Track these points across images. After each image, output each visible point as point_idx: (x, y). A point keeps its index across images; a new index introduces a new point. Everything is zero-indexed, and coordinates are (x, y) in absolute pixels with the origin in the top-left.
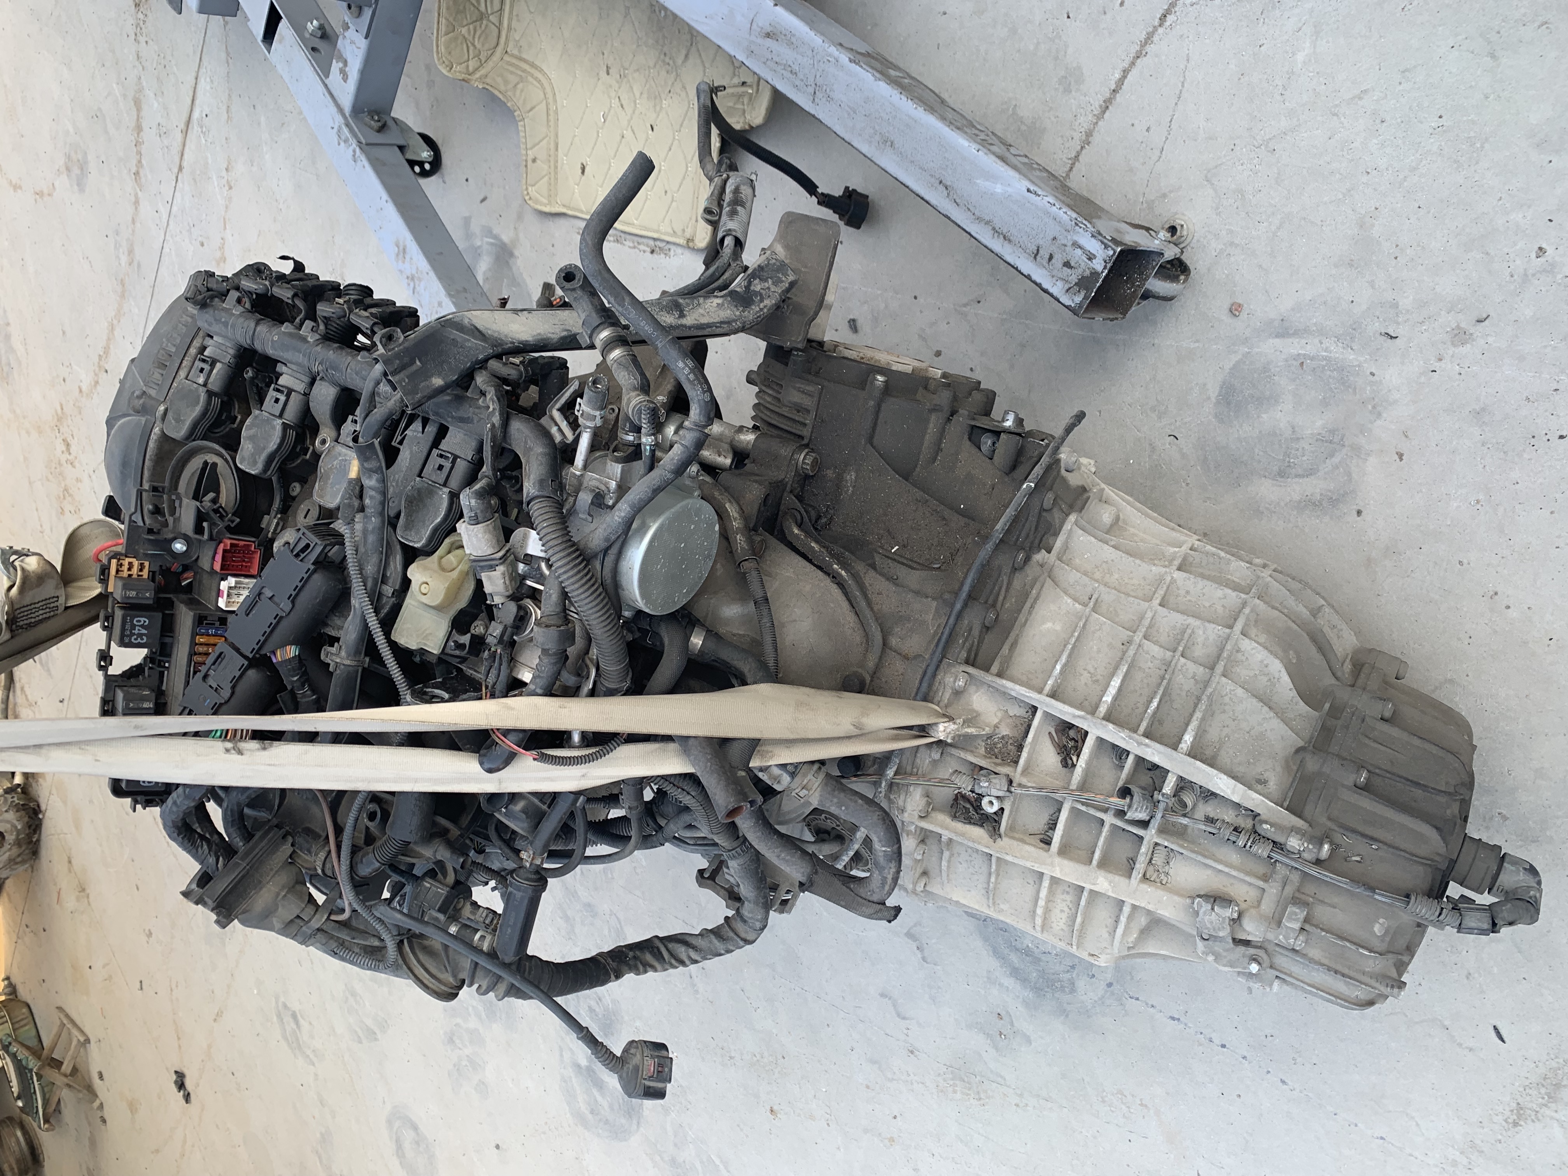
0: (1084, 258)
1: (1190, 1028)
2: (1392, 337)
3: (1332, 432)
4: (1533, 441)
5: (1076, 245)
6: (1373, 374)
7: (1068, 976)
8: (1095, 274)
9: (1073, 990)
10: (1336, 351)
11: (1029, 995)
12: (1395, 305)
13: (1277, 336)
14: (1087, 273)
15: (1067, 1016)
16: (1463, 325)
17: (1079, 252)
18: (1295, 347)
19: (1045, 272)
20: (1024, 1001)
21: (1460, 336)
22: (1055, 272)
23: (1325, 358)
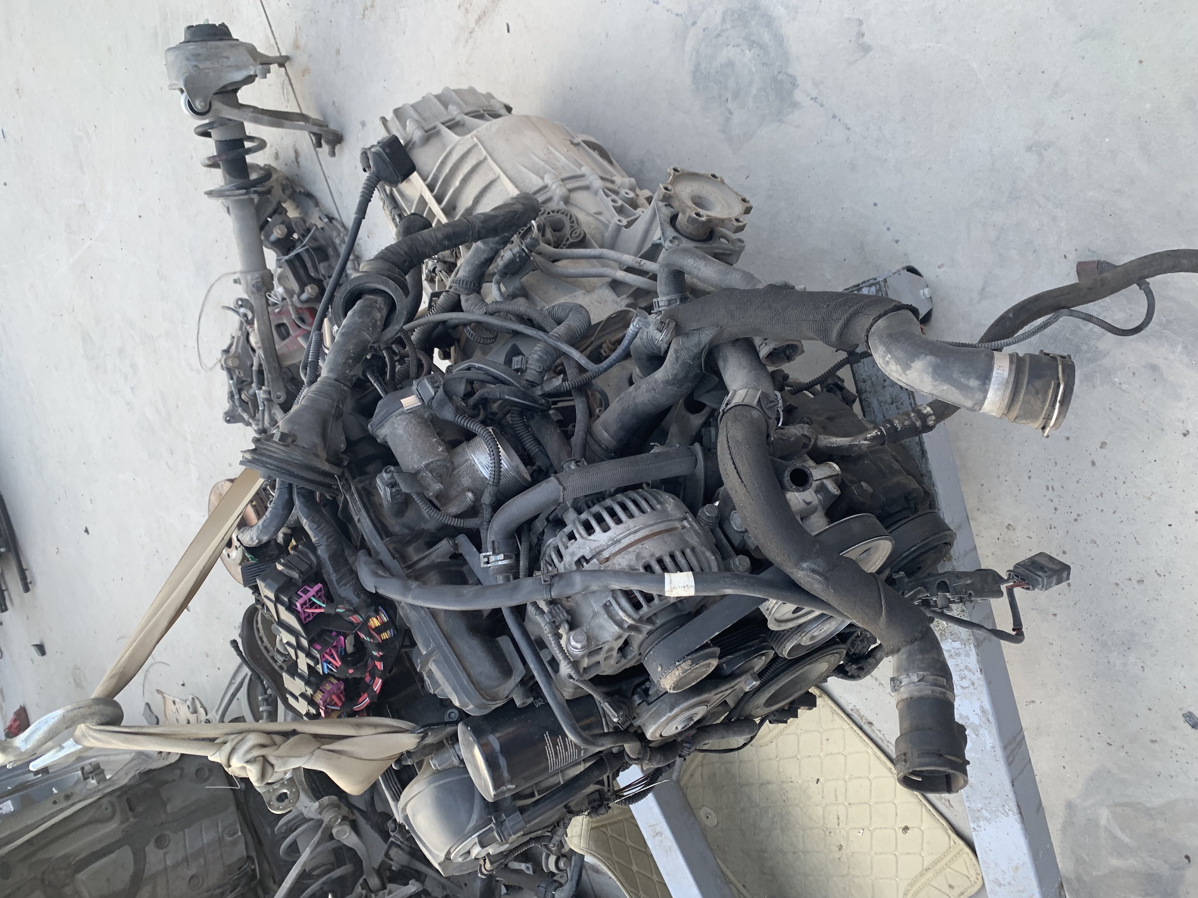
7: (725, 26)
9: (725, 13)
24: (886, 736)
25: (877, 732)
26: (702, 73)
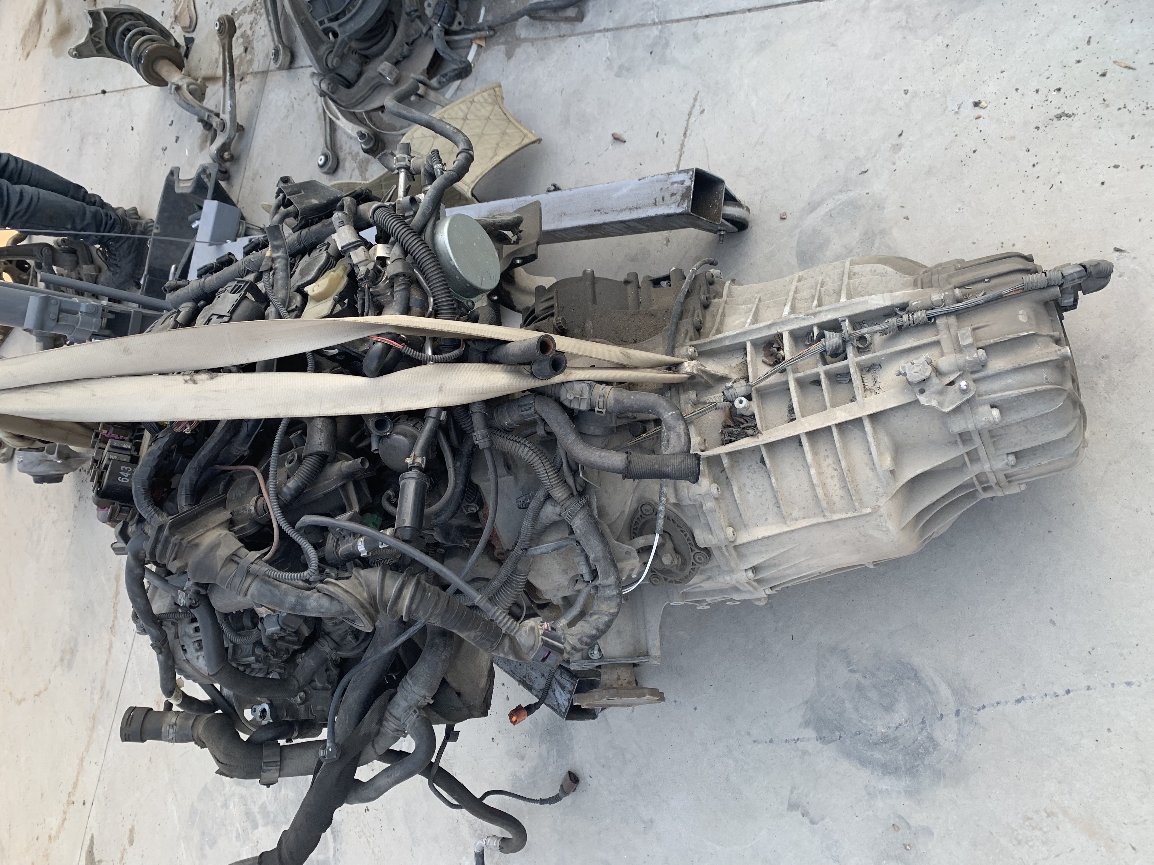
0: (680, 185)
1: (1035, 697)
2: (866, 172)
3: (866, 233)
4: (963, 163)
5: (673, 183)
6: (867, 194)
7: (925, 734)
8: (689, 187)
9: (935, 745)
10: (843, 197)
11: (906, 782)
12: (857, 158)
13: (811, 212)
14: (684, 190)
15: (944, 776)
16: (894, 143)
17: (676, 185)
18: (823, 210)
19: (663, 207)
20: (906, 792)
21: (896, 148)
22: (669, 203)
23: (840, 205)
26: (909, 678)
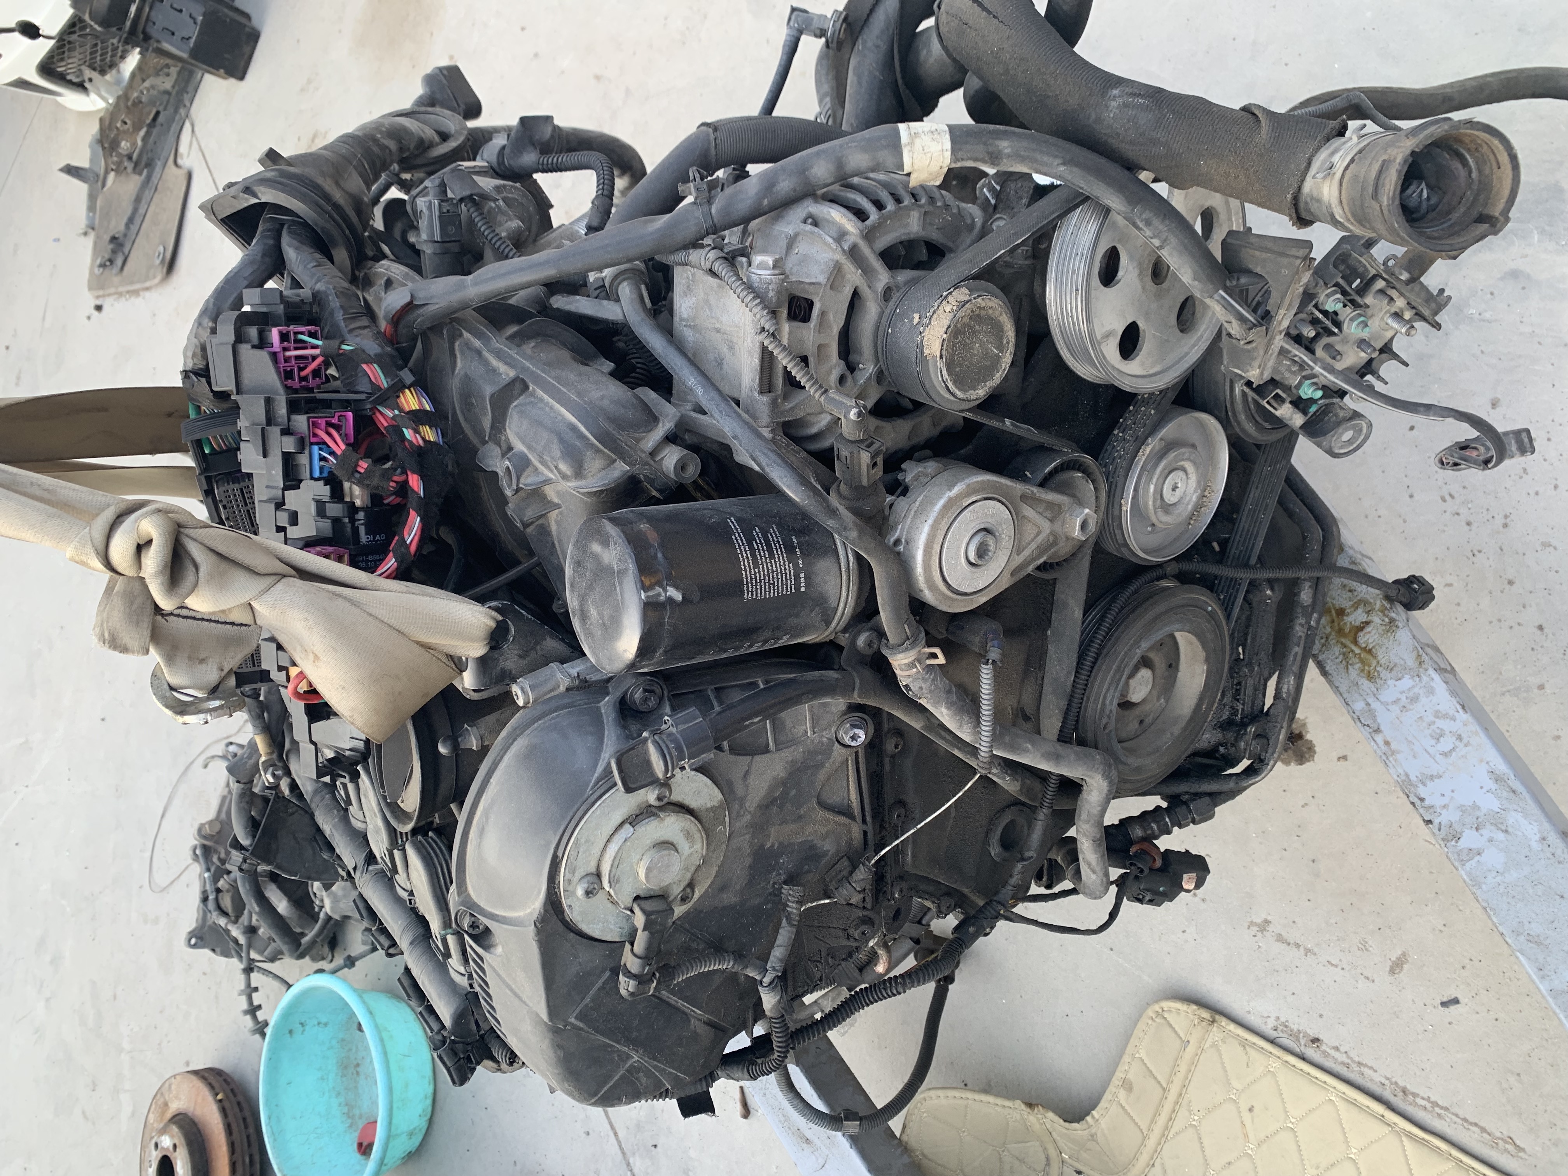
24: (1352, 1054)
25: (1332, 1052)
